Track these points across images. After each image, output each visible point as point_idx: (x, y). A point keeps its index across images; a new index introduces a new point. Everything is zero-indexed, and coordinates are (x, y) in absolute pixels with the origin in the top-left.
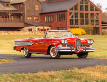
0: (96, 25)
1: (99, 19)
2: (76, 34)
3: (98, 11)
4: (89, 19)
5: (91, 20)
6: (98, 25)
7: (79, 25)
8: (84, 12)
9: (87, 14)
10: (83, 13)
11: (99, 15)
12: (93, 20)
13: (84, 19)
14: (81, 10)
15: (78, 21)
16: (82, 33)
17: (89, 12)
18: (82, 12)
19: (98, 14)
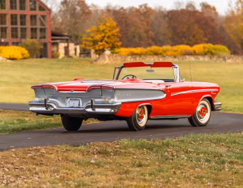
0: (41, 38)
1: (47, 26)
2: (12, 57)
3: (44, 10)
4: (28, 26)
5: (32, 29)
6: (44, 37)
7: (9, 38)
8: (18, 12)
9: (23, 17)
10: (16, 15)
11: (47, 18)
12: (36, 29)
13: (19, 26)
14: (12, 7)
15: (6, 31)
16: (23, 55)
17: (28, 12)
18: (14, 12)
19: (44, 17)
